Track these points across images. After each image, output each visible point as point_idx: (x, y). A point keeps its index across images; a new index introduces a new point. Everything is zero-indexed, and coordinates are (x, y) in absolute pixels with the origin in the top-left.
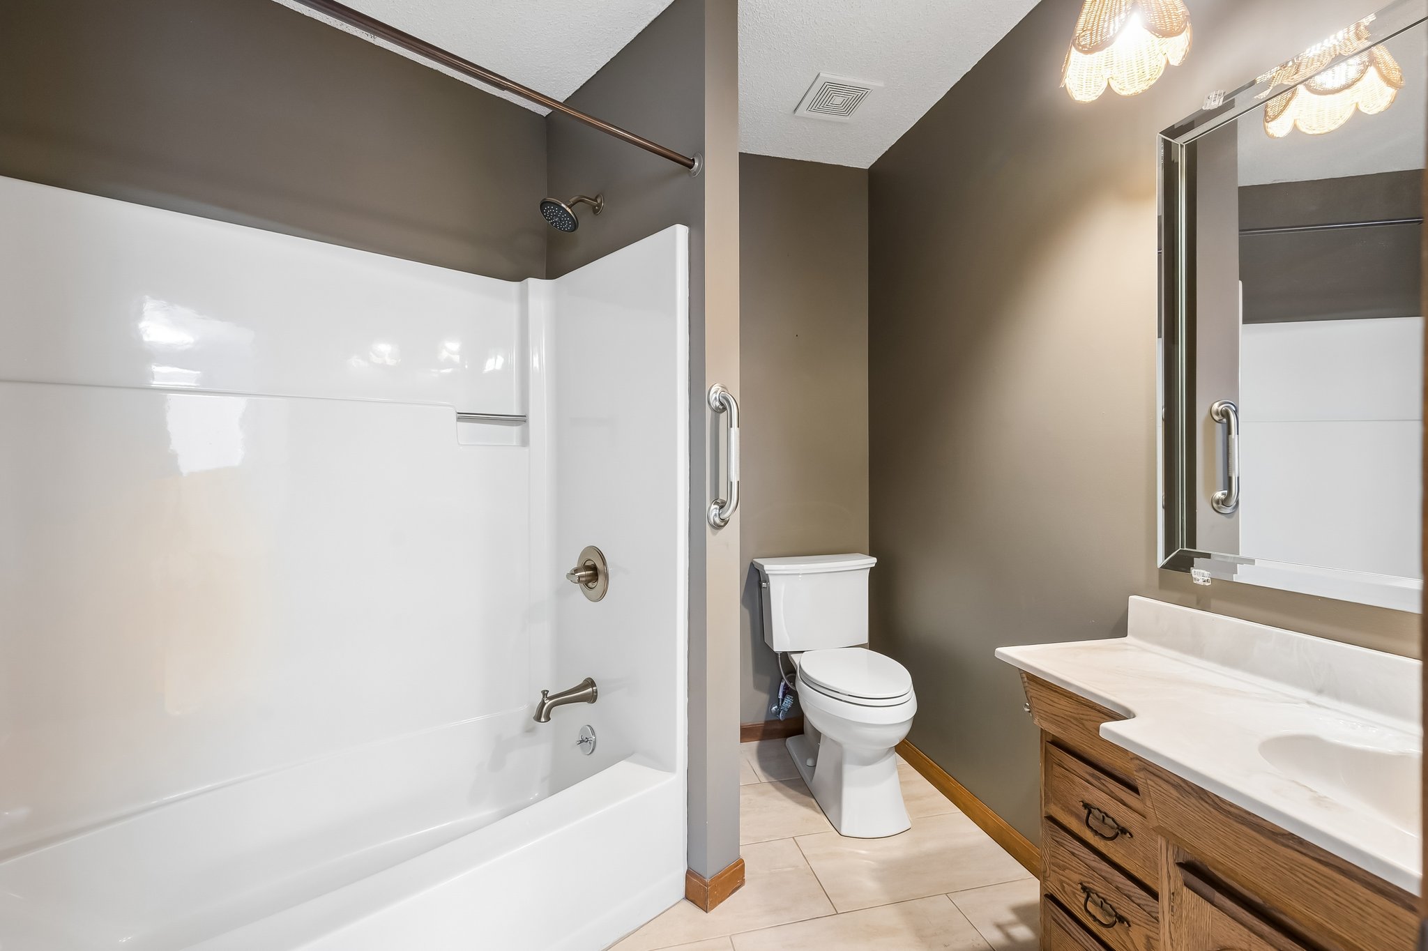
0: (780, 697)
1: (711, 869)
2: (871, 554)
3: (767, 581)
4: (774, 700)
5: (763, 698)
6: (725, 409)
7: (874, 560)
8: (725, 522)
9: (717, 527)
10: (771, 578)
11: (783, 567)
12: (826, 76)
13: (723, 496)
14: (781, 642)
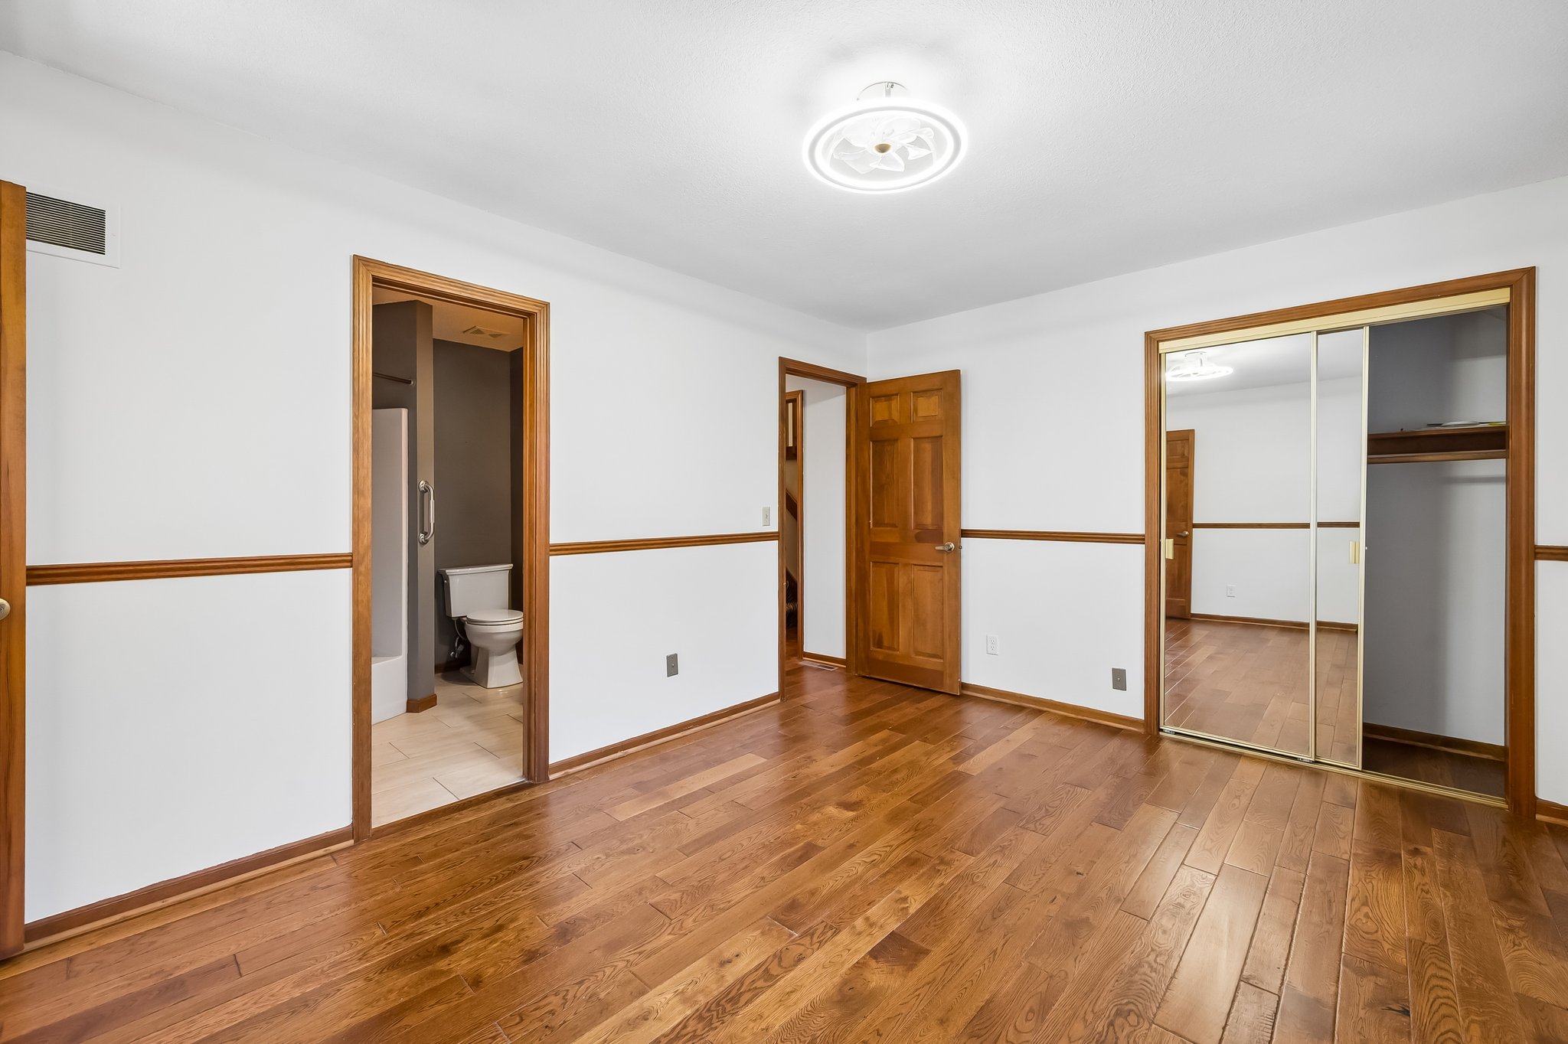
0: (456, 645)
1: (420, 695)
2: (512, 563)
3: (448, 579)
4: (453, 648)
5: (445, 648)
6: (427, 491)
7: (512, 565)
8: (427, 541)
9: (423, 544)
10: (450, 577)
11: (458, 570)
12: (478, 327)
13: (426, 530)
14: (457, 610)
